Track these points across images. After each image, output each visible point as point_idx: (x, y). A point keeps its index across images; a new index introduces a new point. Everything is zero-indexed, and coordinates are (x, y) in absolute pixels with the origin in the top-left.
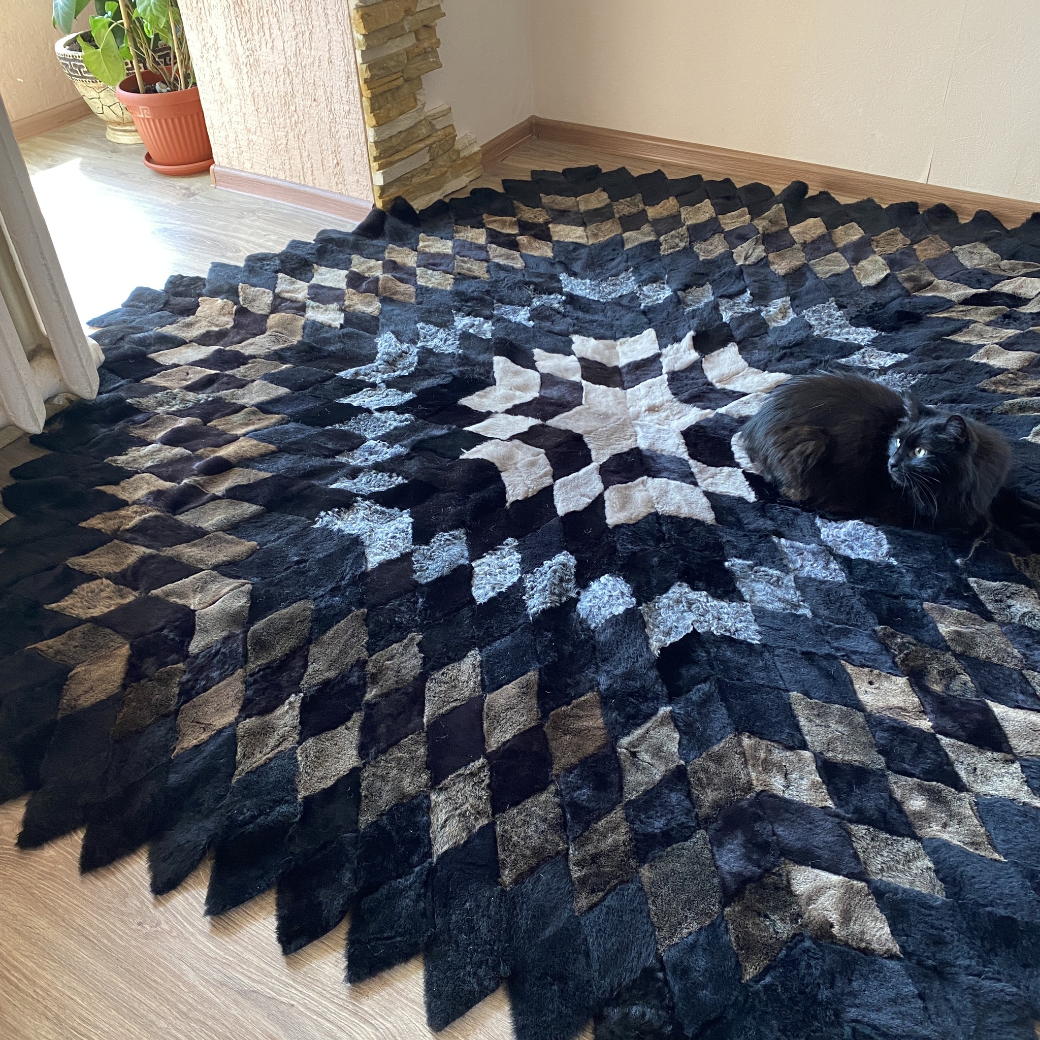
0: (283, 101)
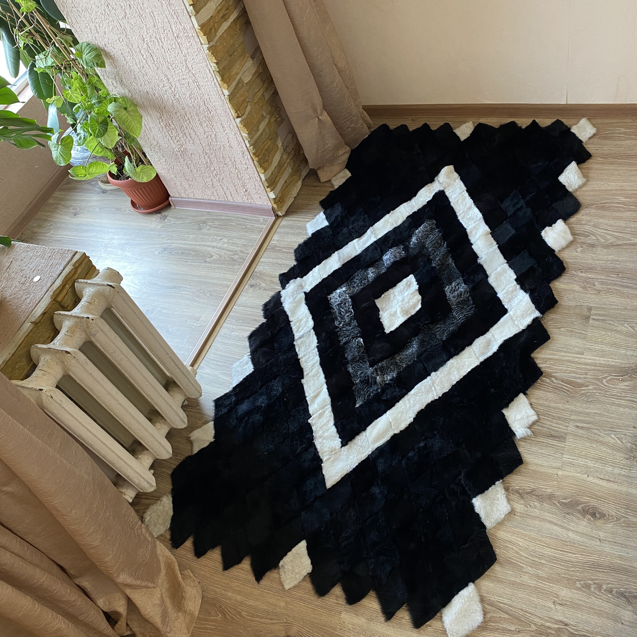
0: (206, 166)
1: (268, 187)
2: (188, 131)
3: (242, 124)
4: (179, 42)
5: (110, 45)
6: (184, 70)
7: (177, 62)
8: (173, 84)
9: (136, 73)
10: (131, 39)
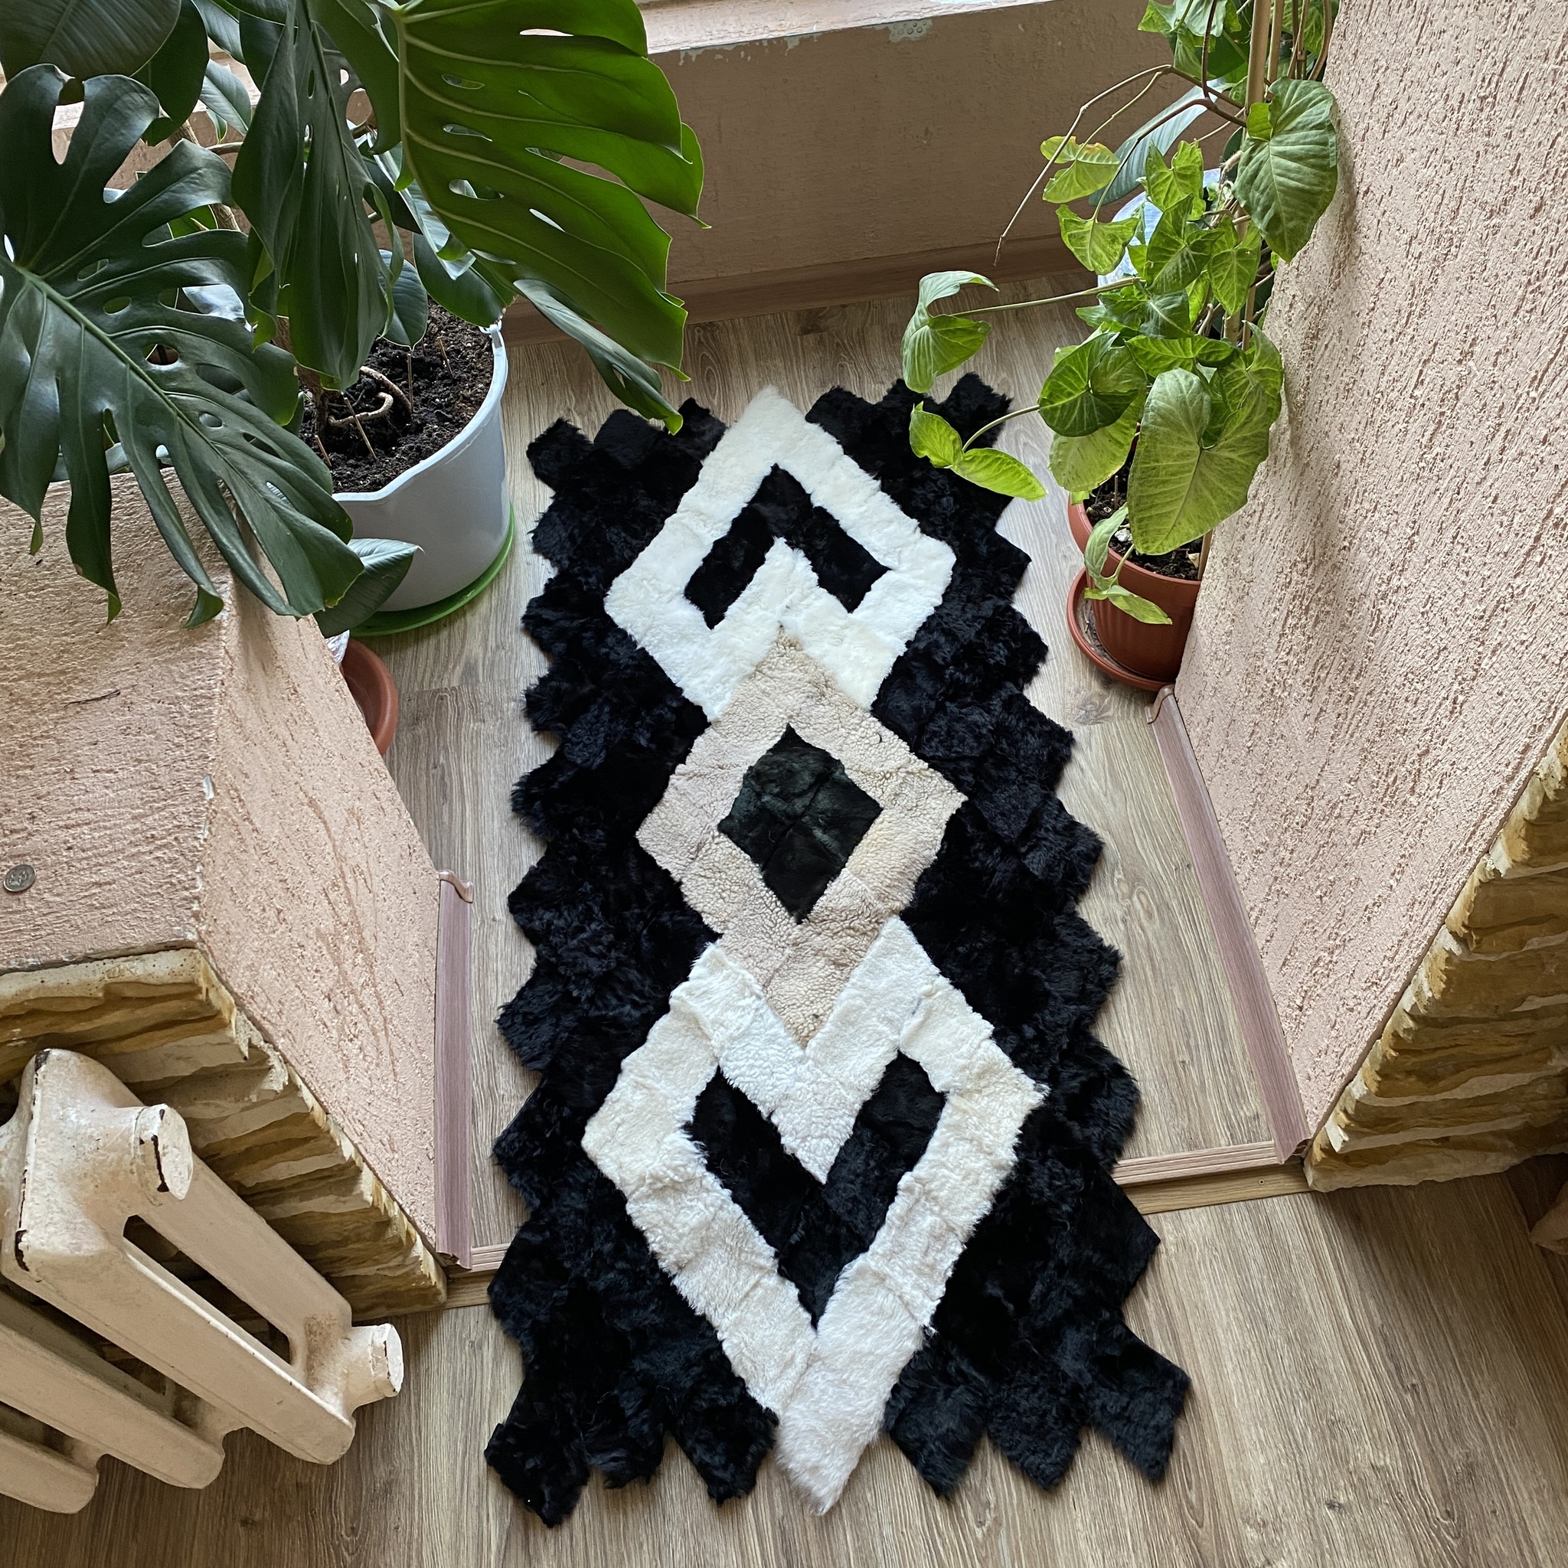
1: (1345, 1112)
2: (1326, 702)
3: (1448, 961)
4: (1543, 540)
5: (1379, 214)
6: (1472, 608)
7: (1478, 560)
8: (1407, 574)
9: (1361, 384)
10: (1438, 292)
